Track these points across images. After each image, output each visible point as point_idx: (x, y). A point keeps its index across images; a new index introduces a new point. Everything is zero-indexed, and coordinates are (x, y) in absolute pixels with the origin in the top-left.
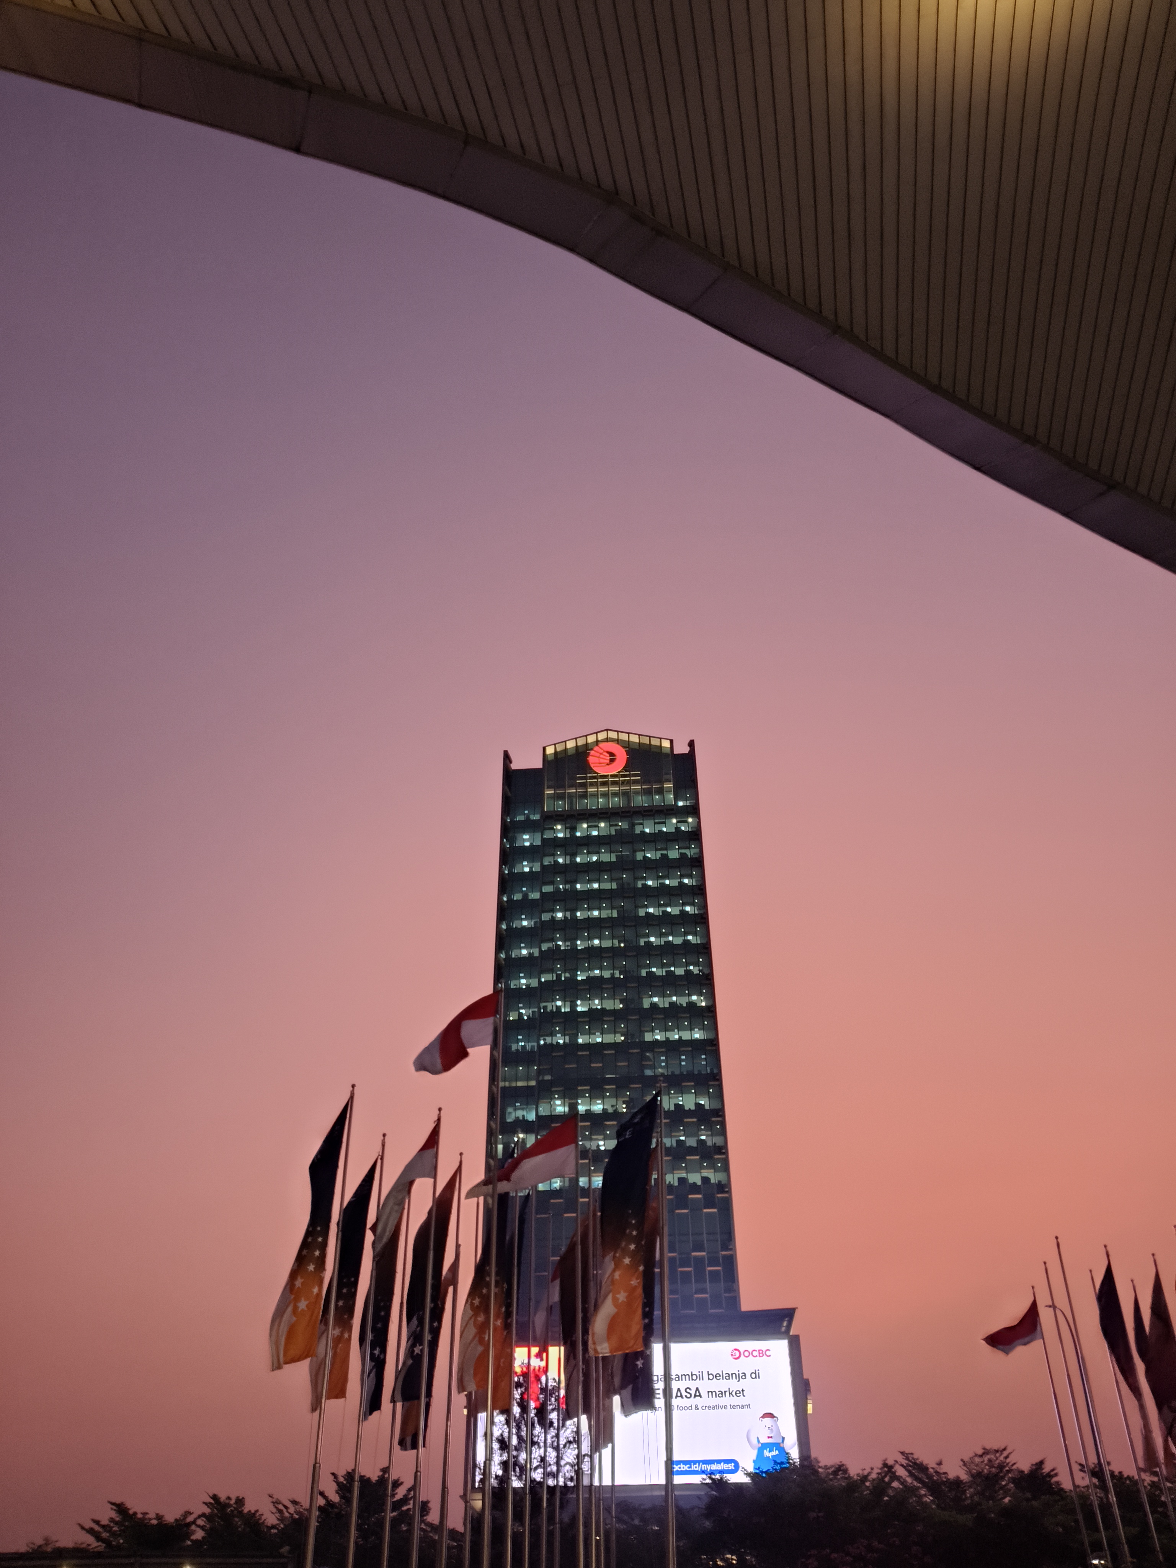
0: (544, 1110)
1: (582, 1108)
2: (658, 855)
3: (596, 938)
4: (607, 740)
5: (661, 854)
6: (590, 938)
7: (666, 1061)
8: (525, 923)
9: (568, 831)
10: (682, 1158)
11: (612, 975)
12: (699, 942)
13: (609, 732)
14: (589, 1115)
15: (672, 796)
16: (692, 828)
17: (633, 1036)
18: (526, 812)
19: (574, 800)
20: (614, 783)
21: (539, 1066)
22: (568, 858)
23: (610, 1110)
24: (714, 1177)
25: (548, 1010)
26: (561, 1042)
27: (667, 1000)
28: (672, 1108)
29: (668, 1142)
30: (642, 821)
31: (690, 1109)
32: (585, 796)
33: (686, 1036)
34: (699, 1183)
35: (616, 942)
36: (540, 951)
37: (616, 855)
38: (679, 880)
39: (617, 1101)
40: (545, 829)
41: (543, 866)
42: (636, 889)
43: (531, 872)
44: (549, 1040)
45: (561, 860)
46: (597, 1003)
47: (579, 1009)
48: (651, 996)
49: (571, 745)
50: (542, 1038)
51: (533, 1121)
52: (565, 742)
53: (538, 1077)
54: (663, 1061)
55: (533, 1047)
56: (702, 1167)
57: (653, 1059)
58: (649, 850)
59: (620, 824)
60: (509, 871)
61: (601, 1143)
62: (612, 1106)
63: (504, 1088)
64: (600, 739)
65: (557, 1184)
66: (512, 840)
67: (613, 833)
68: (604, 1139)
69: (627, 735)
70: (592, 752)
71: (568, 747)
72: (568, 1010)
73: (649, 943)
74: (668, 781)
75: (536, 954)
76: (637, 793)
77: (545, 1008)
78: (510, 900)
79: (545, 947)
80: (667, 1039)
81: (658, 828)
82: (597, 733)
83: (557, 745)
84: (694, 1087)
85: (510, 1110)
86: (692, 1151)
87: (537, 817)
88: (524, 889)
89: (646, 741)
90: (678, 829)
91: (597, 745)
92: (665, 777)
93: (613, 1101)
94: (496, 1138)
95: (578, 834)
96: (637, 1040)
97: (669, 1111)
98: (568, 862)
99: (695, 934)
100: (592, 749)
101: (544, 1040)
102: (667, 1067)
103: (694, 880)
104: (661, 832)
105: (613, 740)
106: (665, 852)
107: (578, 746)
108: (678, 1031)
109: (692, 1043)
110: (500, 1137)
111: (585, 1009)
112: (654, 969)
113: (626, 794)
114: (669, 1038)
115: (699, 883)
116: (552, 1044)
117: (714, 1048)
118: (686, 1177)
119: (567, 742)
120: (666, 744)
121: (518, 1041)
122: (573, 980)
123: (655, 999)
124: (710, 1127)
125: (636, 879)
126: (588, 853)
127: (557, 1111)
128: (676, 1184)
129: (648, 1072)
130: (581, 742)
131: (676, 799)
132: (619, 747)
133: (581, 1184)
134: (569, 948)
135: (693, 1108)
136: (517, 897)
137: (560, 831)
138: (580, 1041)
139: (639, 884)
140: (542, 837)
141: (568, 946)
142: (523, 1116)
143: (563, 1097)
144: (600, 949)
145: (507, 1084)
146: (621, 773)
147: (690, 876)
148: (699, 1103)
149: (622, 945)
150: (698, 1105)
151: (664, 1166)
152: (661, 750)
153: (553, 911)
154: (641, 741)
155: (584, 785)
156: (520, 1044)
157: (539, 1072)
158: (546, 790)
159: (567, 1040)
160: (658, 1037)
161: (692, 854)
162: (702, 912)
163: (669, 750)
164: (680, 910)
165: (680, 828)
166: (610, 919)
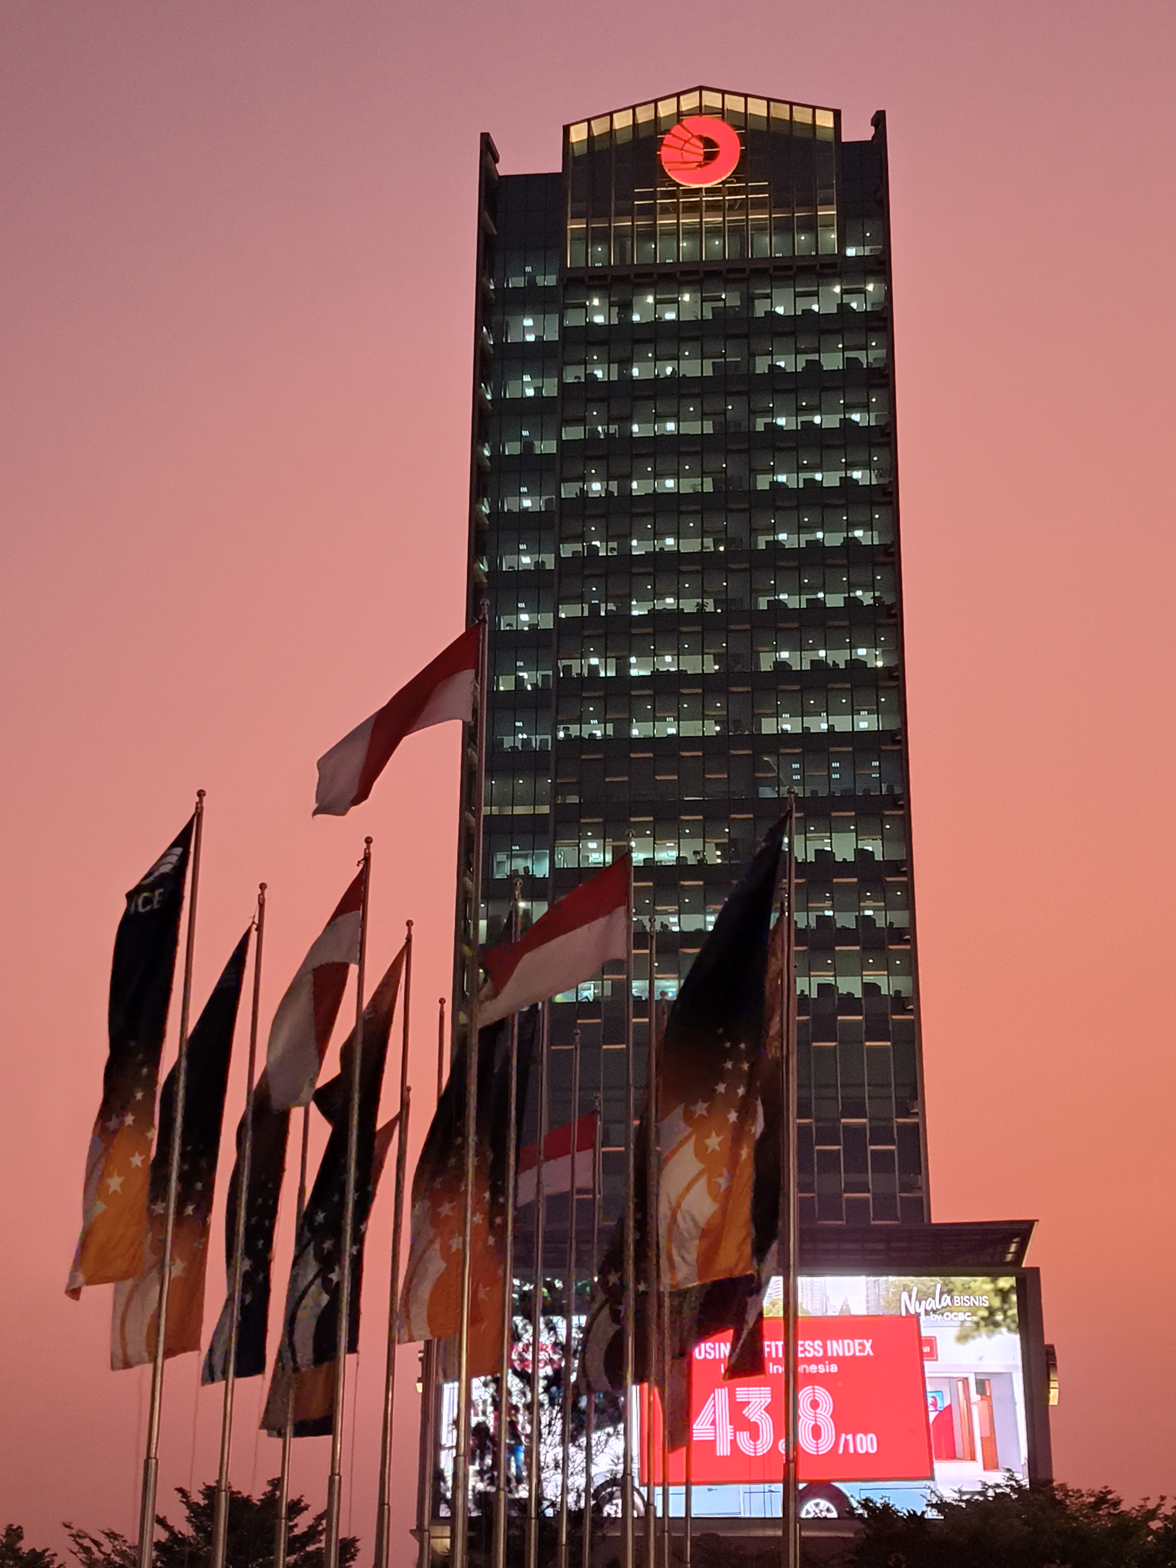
0: (566, 858)
1: (638, 857)
2: (802, 361)
3: (670, 535)
4: (700, 110)
5: (807, 361)
6: (658, 535)
7: (802, 771)
8: (527, 503)
9: (615, 310)
10: (829, 950)
11: (701, 606)
12: (876, 542)
13: (704, 92)
14: (651, 868)
15: (834, 236)
16: (873, 305)
17: (738, 723)
18: (528, 269)
19: (629, 243)
20: (713, 207)
21: (556, 777)
22: (615, 367)
23: (692, 861)
24: (886, 984)
25: (574, 674)
26: (599, 733)
27: (809, 656)
28: (811, 858)
29: (801, 919)
30: (769, 291)
31: (844, 860)
32: (650, 234)
33: (842, 724)
34: (858, 994)
35: (709, 542)
36: (558, 558)
37: (713, 363)
38: (842, 416)
39: (704, 843)
40: (567, 307)
41: (563, 387)
42: (752, 434)
43: (538, 396)
44: (574, 730)
45: (599, 374)
46: (668, 662)
47: (634, 672)
48: (776, 650)
49: (622, 121)
50: (562, 726)
51: (544, 878)
52: (611, 114)
53: (555, 798)
54: (796, 771)
55: (544, 742)
56: (864, 967)
57: (776, 768)
58: (783, 352)
59: (723, 296)
60: (493, 395)
61: (674, 919)
62: (696, 853)
63: (489, 818)
64: (684, 108)
65: (588, 991)
66: (500, 330)
67: (709, 315)
68: (679, 913)
69: (743, 99)
70: (668, 138)
71: (617, 126)
72: (611, 673)
73: (775, 545)
74: (827, 202)
75: (550, 565)
76: (760, 228)
77: (568, 668)
78: (497, 456)
79: (567, 551)
80: (806, 730)
81: (802, 304)
82: (678, 95)
83: (592, 122)
84: (856, 820)
85: (501, 857)
86: (846, 936)
87: (551, 280)
88: (525, 433)
89: (781, 112)
90: (843, 307)
91: (679, 122)
92: (821, 194)
93: (698, 844)
94: (477, 907)
95: (636, 318)
96: (747, 733)
97: (805, 863)
98: (614, 377)
99: (869, 526)
100: (667, 131)
101: (566, 729)
102: (803, 782)
103: (872, 415)
104: (808, 312)
105: (712, 111)
106: (815, 357)
107: (638, 124)
108: (827, 716)
109: (855, 736)
110: (483, 905)
111: (646, 673)
112: (783, 597)
113: (738, 231)
114: (809, 728)
115: (882, 423)
116: (580, 738)
117: (897, 747)
118: (833, 983)
119: (615, 115)
120: (825, 120)
121: (515, 731)
122: (623, 618)
123: (785, 655)
124: (881, 890)
125: (754, 413)
126: (656, 359)
127: (591, 860)
128: (814, 995)
129: (767, 793)
130: (645, 115)
131: (843, 243)
132: (725, 125)
133: (634, 992)
134: (615, 553)
135: (851, 858)
136: (512, 448)
137: (597, 310)
138: (635, 732)
139: (760, 425)
140: (561, 323)
141: (613, 549)
142: (526, 869)
143: (602, 835)
144: (677, 555)
145: (495, 810)
146: (727, 185)
147: (865, 407)
148: (863, 849)
149: (722, 549)
150: (860, 853)
151: (792, 959)
152: (815, 133)
153: (584, 478)
154: (773, 114)
155: (650, 211)
156: (520, 736)
157: (557, 789)
158: (569, 221)
159: (610, 731)
160: (787, 727)
161: (870, 360)
162: (884, 481)
163: (832, 132)
164: (841, 478)
165: (848, 304)
166: (698, 496)
